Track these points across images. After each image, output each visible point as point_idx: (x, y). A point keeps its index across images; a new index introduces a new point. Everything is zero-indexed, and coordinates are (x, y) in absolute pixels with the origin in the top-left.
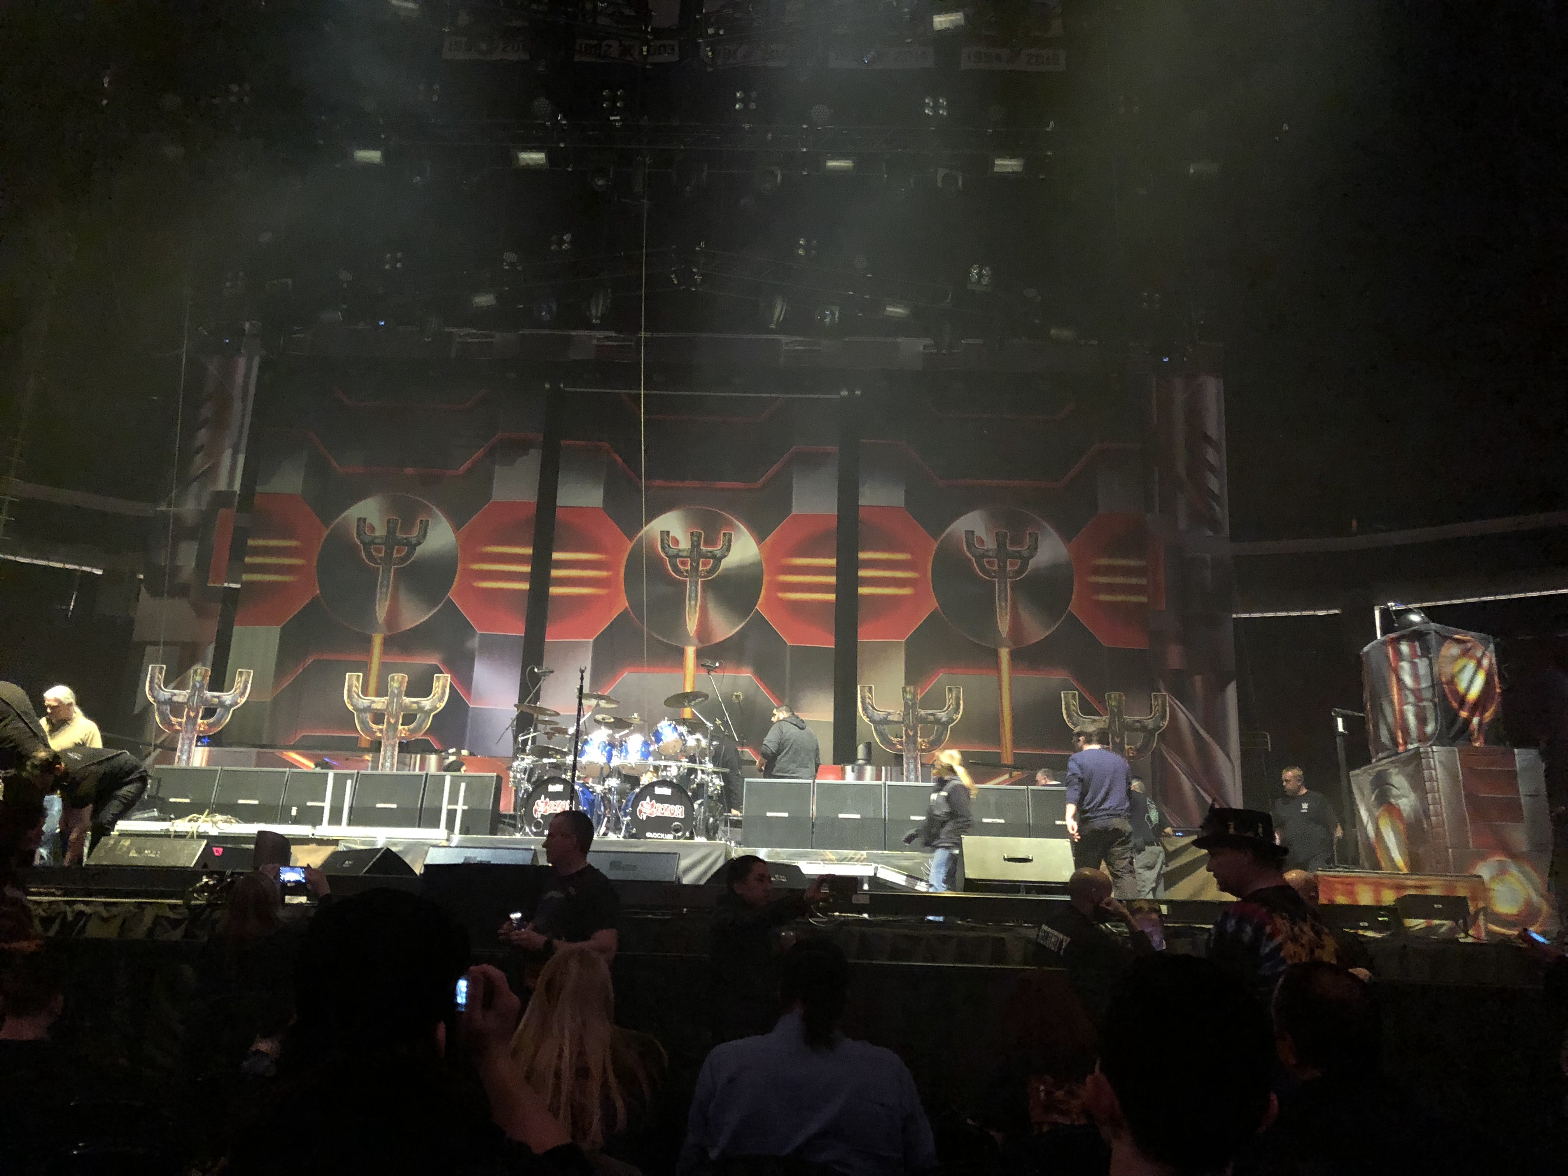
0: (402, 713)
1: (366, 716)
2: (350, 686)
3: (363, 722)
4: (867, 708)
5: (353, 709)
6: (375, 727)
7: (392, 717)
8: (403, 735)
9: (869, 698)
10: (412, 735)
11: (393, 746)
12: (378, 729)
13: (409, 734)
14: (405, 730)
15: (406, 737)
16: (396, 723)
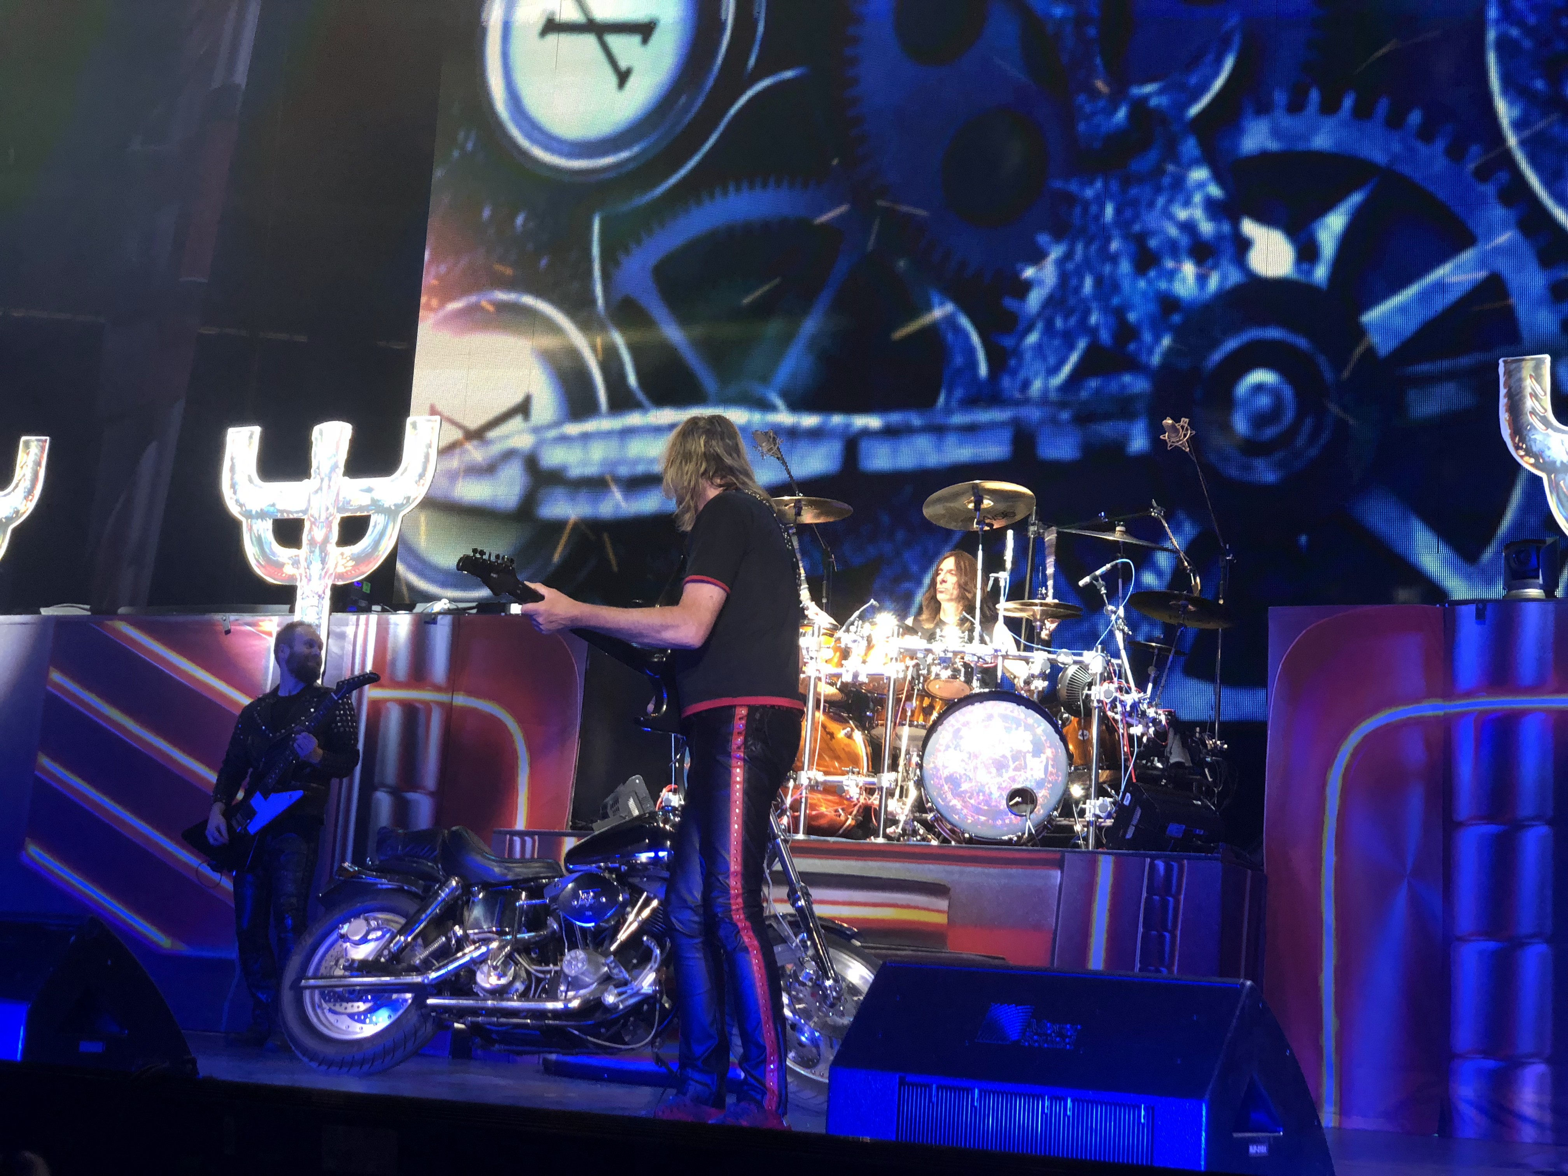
1: (266, 528)
2: (232, 459)
3: (259, 541)
4: (1528, 428)
5: (240, 513)
6: (284, 554)
7: (318, 527)
8: (341, 570)
9: (1531, 395)
10: (359, 569)
11: (319, 596)
12: (289, 558)
13: (353, 566)
14: (344, 557)
15: (346, 572)
16: (326, 540)
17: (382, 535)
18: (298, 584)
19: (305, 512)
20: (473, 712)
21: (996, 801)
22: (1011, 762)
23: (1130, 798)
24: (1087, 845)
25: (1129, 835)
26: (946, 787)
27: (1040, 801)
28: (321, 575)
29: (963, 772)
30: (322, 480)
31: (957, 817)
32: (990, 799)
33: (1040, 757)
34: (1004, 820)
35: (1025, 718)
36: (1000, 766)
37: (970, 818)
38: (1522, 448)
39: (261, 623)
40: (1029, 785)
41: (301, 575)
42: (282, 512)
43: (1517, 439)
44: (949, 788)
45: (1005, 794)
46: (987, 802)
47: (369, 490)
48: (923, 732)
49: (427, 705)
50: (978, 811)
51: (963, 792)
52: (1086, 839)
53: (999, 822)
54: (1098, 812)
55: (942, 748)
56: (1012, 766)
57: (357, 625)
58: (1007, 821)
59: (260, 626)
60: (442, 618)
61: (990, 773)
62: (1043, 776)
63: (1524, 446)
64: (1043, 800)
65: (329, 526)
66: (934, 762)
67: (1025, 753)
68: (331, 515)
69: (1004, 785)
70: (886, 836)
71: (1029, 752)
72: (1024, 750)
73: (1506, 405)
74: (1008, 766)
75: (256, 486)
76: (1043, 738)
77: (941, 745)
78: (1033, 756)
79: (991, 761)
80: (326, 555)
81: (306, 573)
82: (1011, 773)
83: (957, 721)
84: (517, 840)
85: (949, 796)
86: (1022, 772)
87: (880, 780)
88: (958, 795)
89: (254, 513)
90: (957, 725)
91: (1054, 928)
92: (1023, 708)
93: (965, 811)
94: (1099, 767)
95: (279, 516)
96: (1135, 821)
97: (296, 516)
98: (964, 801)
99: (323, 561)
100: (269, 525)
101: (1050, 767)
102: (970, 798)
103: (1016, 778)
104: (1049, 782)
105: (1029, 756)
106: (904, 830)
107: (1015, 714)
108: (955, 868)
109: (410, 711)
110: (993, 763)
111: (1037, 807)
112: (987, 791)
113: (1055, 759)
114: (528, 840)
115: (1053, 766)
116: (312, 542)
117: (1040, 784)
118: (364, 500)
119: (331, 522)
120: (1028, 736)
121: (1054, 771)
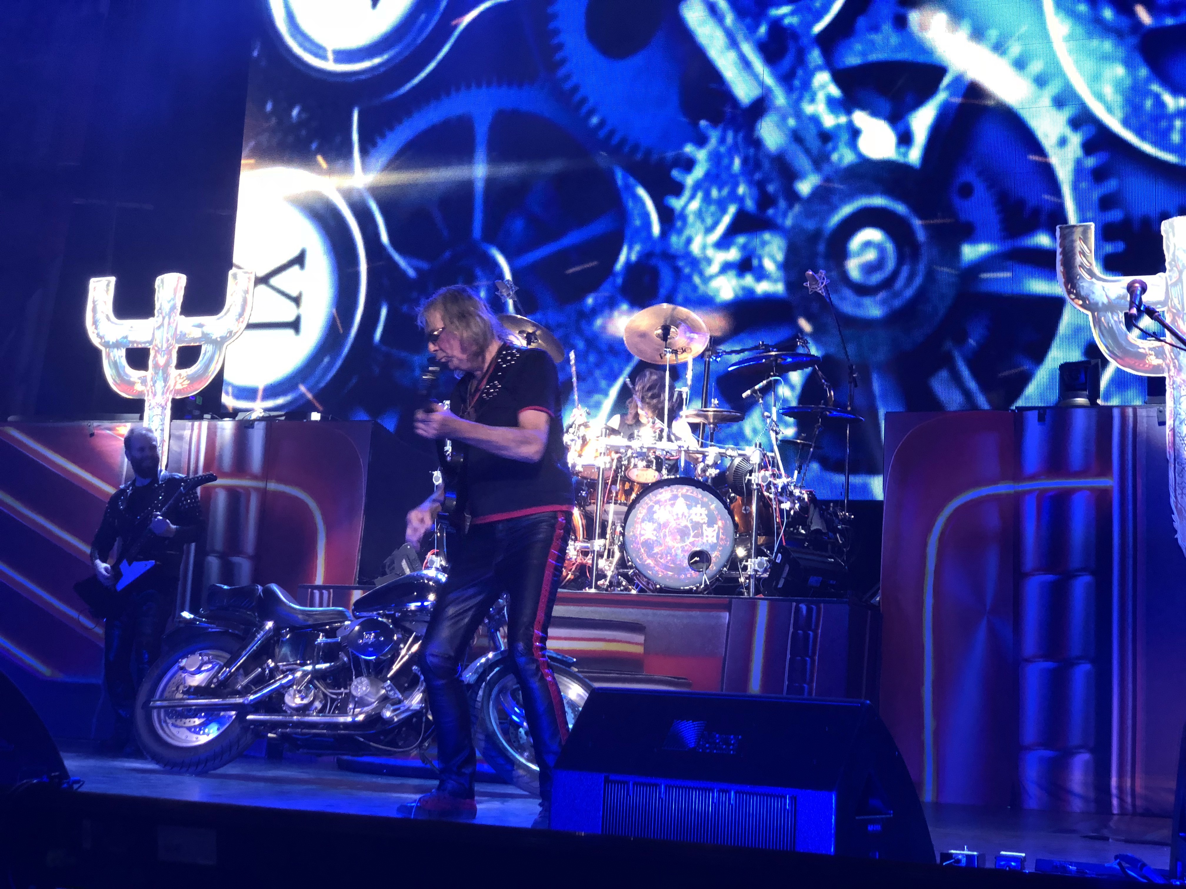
0: (177, 346)
1: (120, 355)
2: (94, 302)
3: (115, 365)
4: (1078, 277)
5: (101, 343)
6: (134, 375)
7: (161, 354)
8: (179, 387)
9: (1080, 252)
10: (193, 387)
11: (163, 407)
12: (139, 378)
13: (188, 384)
14: (182, 377)
15: (183, 389)
16: (167, 364)
17: (211, 360)
18: (146, 398)
19: (151, 342)
20: (283, 494)
21: (680, 561)
22: (691, 531)
23: (781, 557)
24: (749, 593)
25: (780, 585)
26: (642, 550)
27: (713, 560)
28: (163, 391)
29: (655, 538)
30: (164, 318)
31: (650, 573)
32: (677, 559)
33: (713, 527)
34: (686, 575)
35: (702, 498)
36: (683, 533)
37: (660, 573)
38: (1073, 293)
39: (117, 428)
40: (705, 548)
41: (148, 391)
42: (133, 342)
43: (1069, 286)
44: (644, 551)
45: (687, 555)
46: (673, 561)
47: (200, 326)
48: (625, 509)
49: (247, 489)
50: (667, 568)
51: (655, 554)
52: (748, 588)
53: (683, 576)
54: (757, 568)
55: (640, 520)
56: (692, 534)
57: (192, 430)
58: (689, 576)
59: (118, 430)
60: (258, 424)
61: (676, 539)
62: (715, 541)
63: (1075, 291)
64: (716, 560)
65: (170, 353)
66: (633, 532)
67: (702, 524)
68: (171, 345)
69: (686, 548)
70: (597, 587)
71: (704, 523)
72: (702, 522)
73: (1061, 260)
74: (690, 534)
75: (112, 323)
76: (716, 513)
77: (639, 518)
78: (709, 526)
79: (676, 530)
80: (167, 377)
81: (152, 389)
82: (691, 539)
83: (651, 500)
84: (317, 593)
85: (645, 556)
86: (700, 539)
87: (592, 546)
88: (651, 556)
89: (111, 343)
90: (651, 504)
91: (723, 655)
92: (700, 490)
93: (657, 568)
94: (757, 534)
95: (130, 346)
96: (785, 575)
97: (143, 346)
98: (656, 561)
99: (165, 380)
100: (123, 352)
101: (721, 534)
102: (661, 558)
103: (695, 543)
104: (720, 546)
105: (705, 526)
106: (610, 582)
107: (695, 494)
108: (649, 611)
109: (233, 494)
110: (678, 532)
111: (711, 565)
112: (674, 553)
113: (724, 528)
114: (325, 592)
115: (723, 534)
116: (156, 366)
117: (714, 547)
118: (197, 333)
119: (171, 350)
120: (704, 511)
121: (724, 537)
